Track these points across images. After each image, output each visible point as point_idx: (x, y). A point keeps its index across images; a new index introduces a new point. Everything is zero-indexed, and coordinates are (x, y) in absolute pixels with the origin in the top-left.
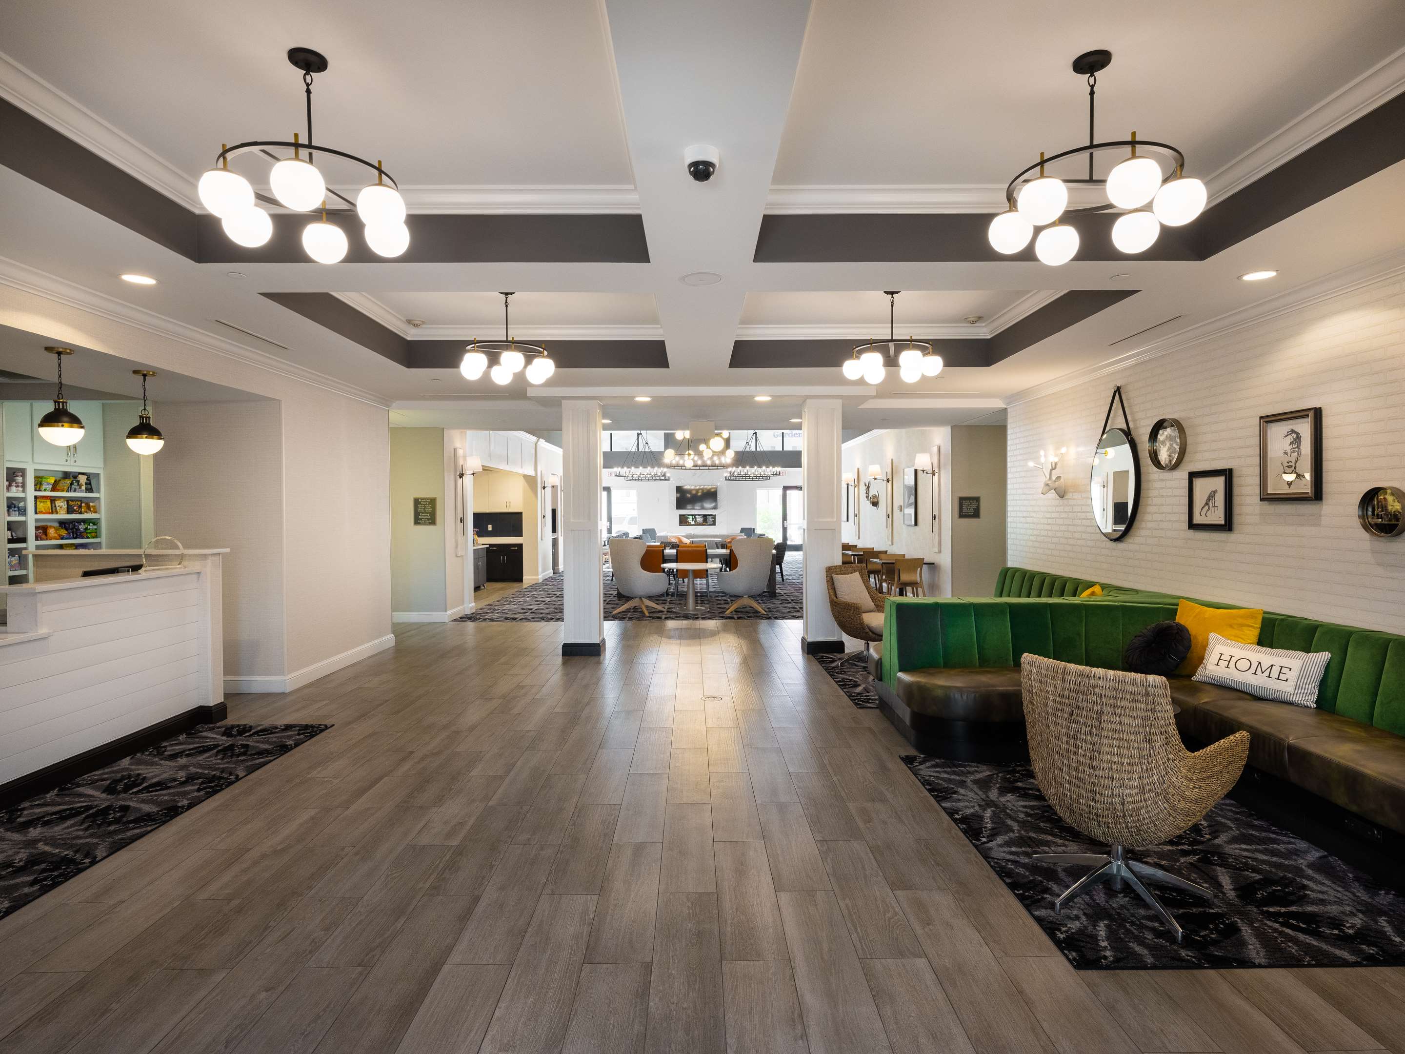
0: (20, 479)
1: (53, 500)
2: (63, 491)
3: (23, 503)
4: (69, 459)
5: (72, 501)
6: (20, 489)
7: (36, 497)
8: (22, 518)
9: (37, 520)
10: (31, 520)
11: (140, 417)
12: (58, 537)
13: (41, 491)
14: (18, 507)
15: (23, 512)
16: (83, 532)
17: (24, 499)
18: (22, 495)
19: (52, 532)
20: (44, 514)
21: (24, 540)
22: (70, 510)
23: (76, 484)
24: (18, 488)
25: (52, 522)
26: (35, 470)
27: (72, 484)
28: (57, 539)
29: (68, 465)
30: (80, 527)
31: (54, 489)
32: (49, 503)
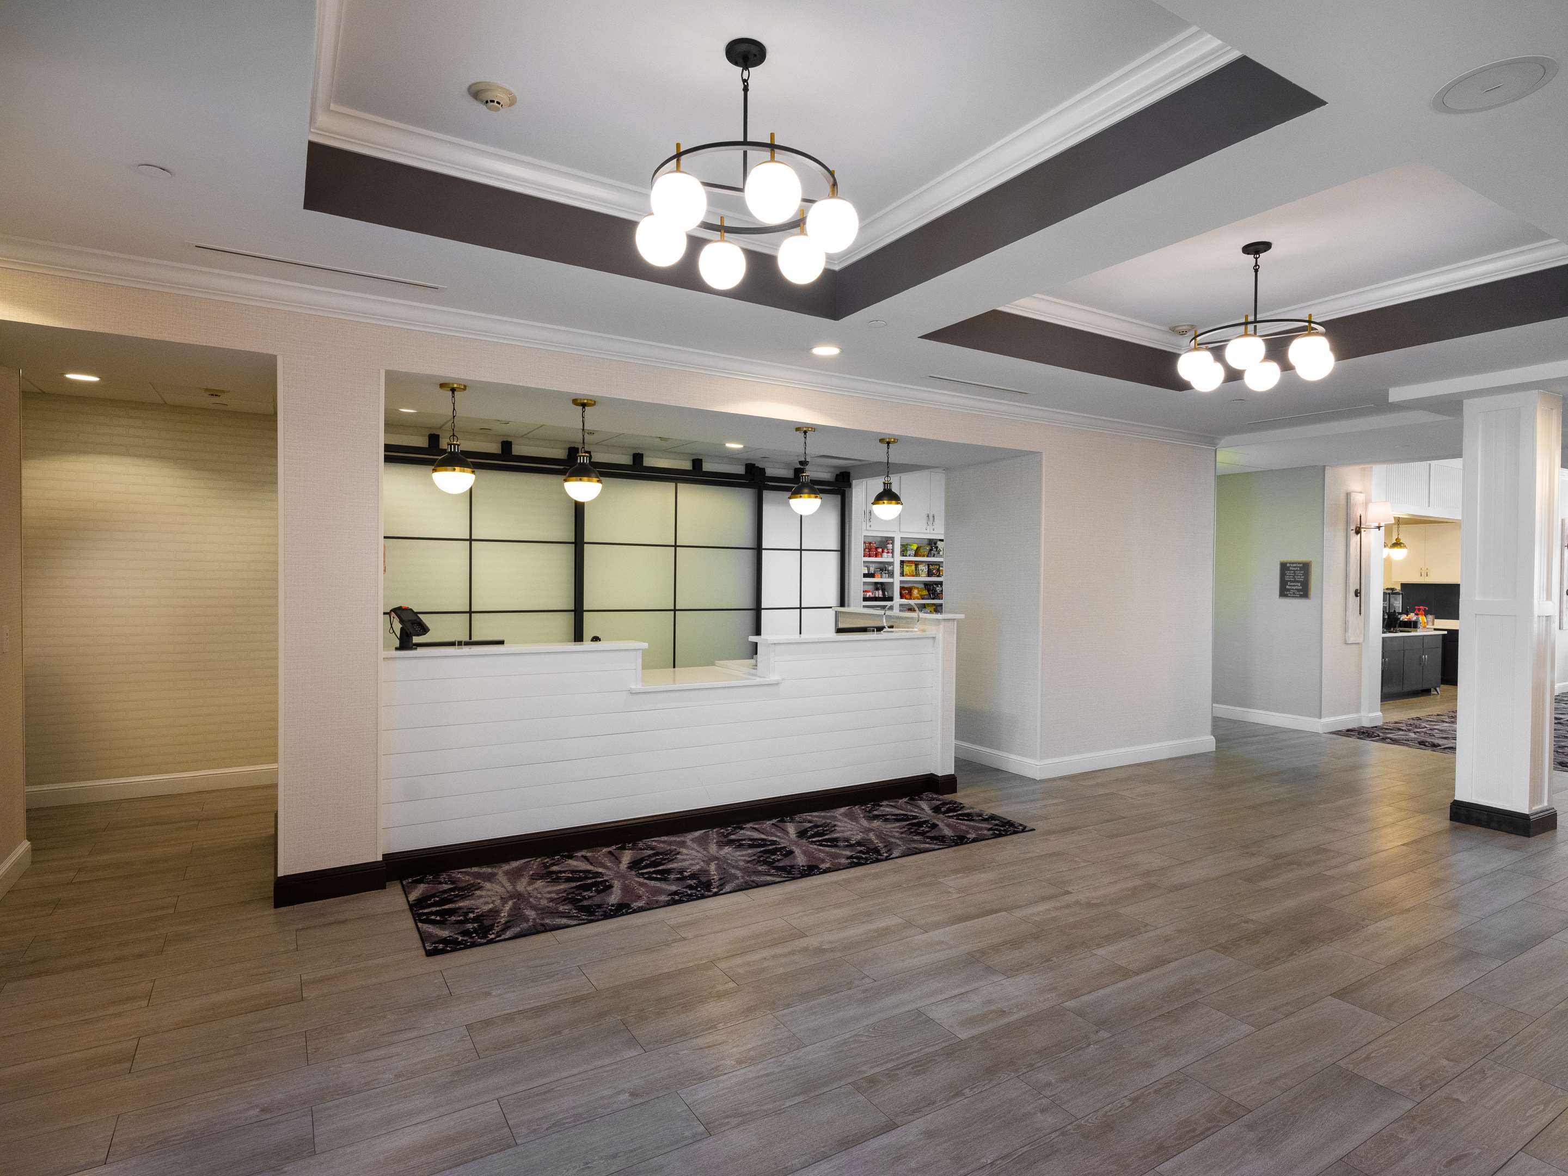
0: (890, 546)
1: (917, 564)
2: (924, 556)
3: (892, 566)
4: (928, 527)
5: (932, 565)
6: (890, 555)
7: (902, 562)
8: (890, 580)
9: (901, 582)
10: (897, 580)
11: (884, 483)
12: (920, 597)
13: (906, 556)
14: (888, 571)
15: (891, 574)
16: (939, 594)
17: (891, 564)
18: (890, 560)
19: (915, 592)
20: (909, 576)
21: (891, 599)
22: (930, 574)
23: (935, 550)
24: (888, 554)
25: (918, 583)
26: (901, 538)
27: (931, 550)
28: (918, 599)
29: (927, 533)
30: (937, 588)
31: (916, 555)
32: (913, 567)
